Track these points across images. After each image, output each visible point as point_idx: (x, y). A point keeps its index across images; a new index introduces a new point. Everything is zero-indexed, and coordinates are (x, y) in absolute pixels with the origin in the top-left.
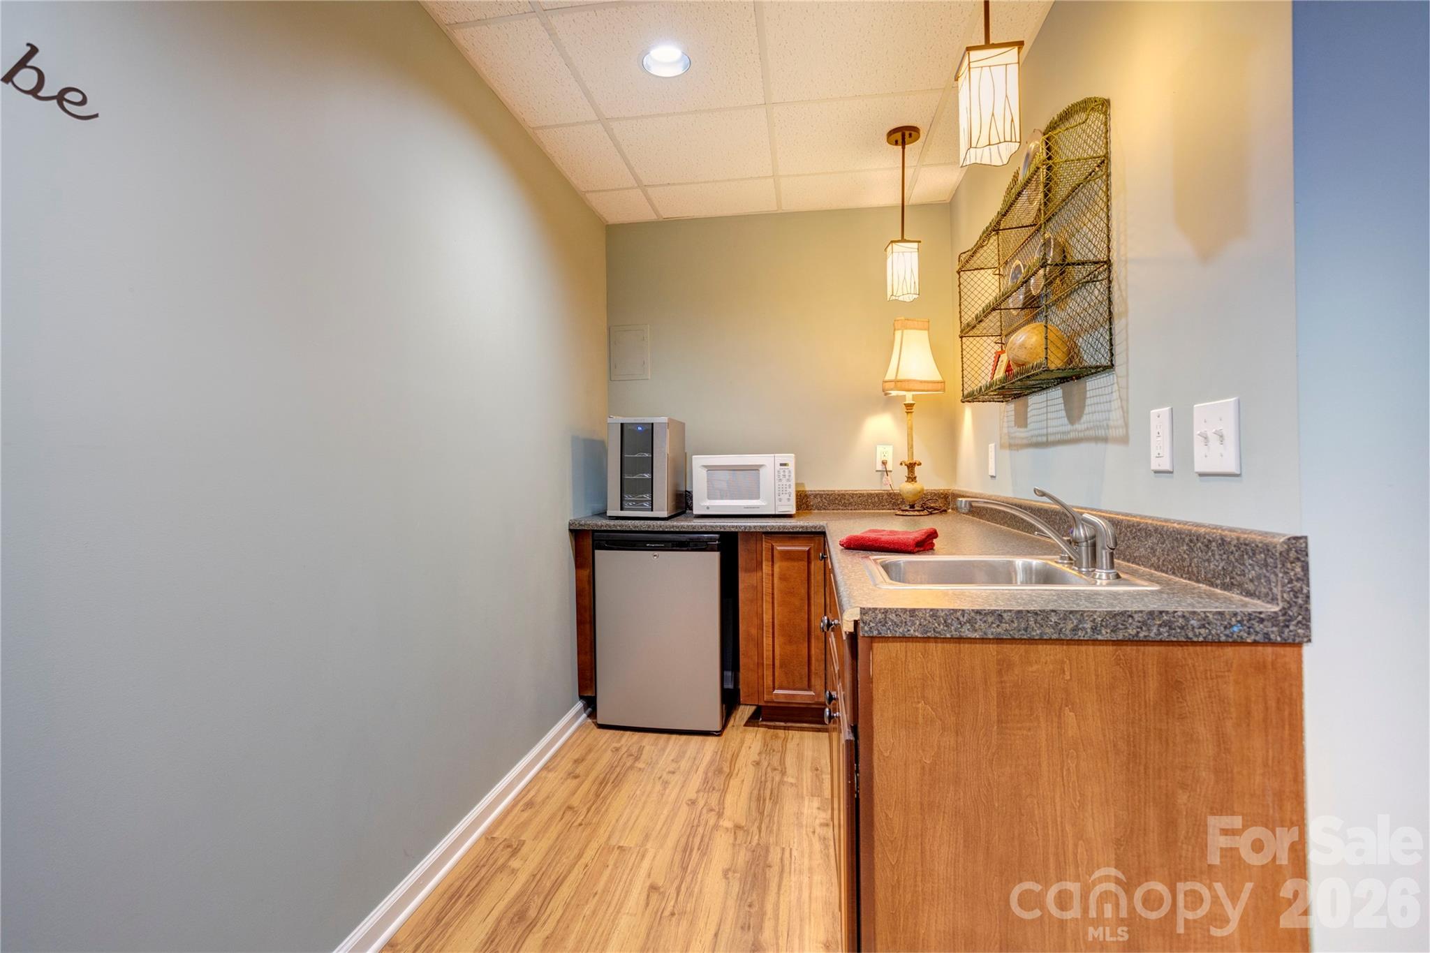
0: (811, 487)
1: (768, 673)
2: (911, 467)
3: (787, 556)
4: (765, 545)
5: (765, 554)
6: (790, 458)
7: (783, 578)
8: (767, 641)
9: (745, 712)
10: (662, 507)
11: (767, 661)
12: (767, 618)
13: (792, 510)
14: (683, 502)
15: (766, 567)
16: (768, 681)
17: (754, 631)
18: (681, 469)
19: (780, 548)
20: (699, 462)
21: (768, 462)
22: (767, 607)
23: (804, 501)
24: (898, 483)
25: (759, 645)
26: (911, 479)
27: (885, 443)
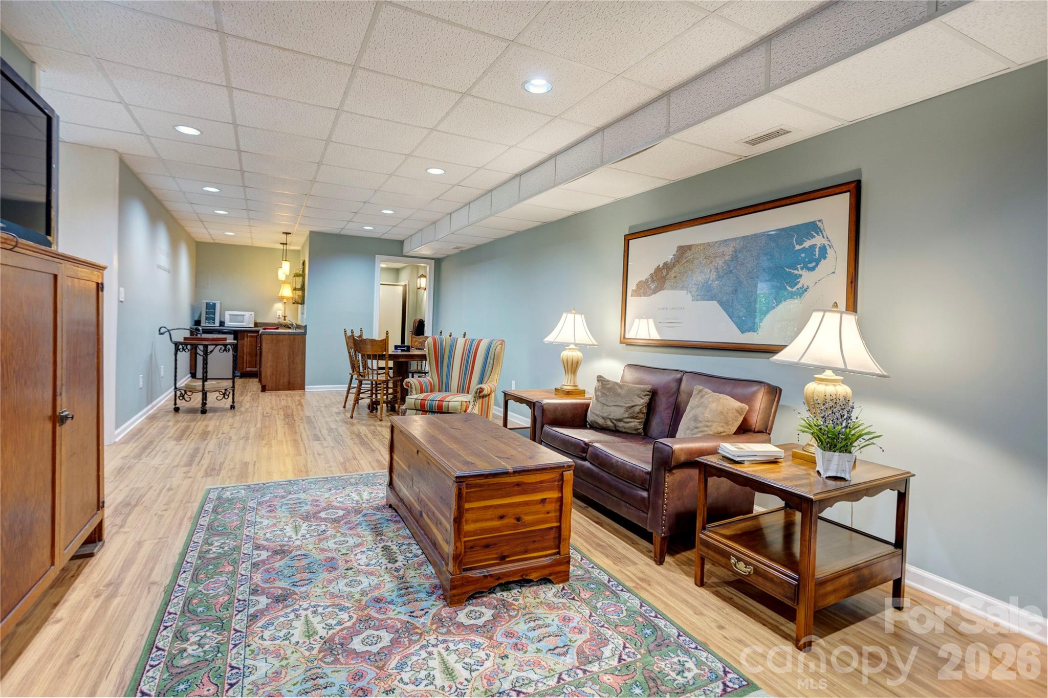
0: (258, 321)
1: (245, 364)
2: (285, 317)
3: (251, 336)
4: (246, 334)
5: (245, 336)
6: (253, 313)
7: (250, 342)
8: (245, 357)
9: (238, 374)
10: (217, 324)
11: (245, 361)
12: (245, 351)
13: (253, 326)
14: (222, 323)
15: (246, 339)
16: (245, 366)
17: (242, 355)
18: (222, 315)
19: (249, 334)
20: (227, 313)
21: (247, 314)
22: (245, 349)
23: (256, 325)
24: (282, 320)
25: (243, 358)
26: (285, 320)
27: (280, 310)
